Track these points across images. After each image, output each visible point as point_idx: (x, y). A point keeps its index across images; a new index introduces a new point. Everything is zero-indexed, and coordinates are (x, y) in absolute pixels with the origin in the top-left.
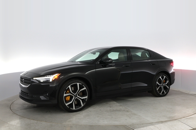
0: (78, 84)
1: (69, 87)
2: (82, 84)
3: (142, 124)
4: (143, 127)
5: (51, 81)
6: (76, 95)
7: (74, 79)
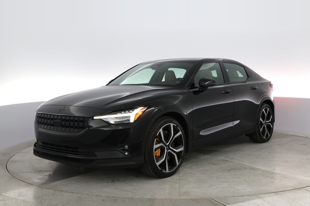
0: (172, 125)
1: (161, 130)
2: (177, 126)
3: (242, 196)
4: (243, 201)
5: (132, 121)
6: (168, 145)
7: (165, 117)
